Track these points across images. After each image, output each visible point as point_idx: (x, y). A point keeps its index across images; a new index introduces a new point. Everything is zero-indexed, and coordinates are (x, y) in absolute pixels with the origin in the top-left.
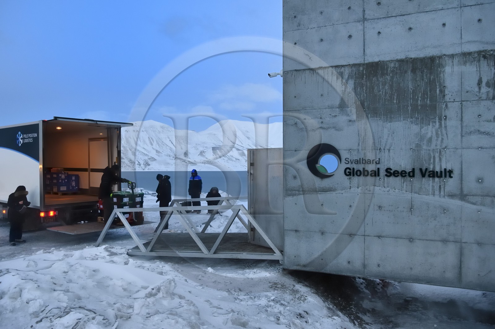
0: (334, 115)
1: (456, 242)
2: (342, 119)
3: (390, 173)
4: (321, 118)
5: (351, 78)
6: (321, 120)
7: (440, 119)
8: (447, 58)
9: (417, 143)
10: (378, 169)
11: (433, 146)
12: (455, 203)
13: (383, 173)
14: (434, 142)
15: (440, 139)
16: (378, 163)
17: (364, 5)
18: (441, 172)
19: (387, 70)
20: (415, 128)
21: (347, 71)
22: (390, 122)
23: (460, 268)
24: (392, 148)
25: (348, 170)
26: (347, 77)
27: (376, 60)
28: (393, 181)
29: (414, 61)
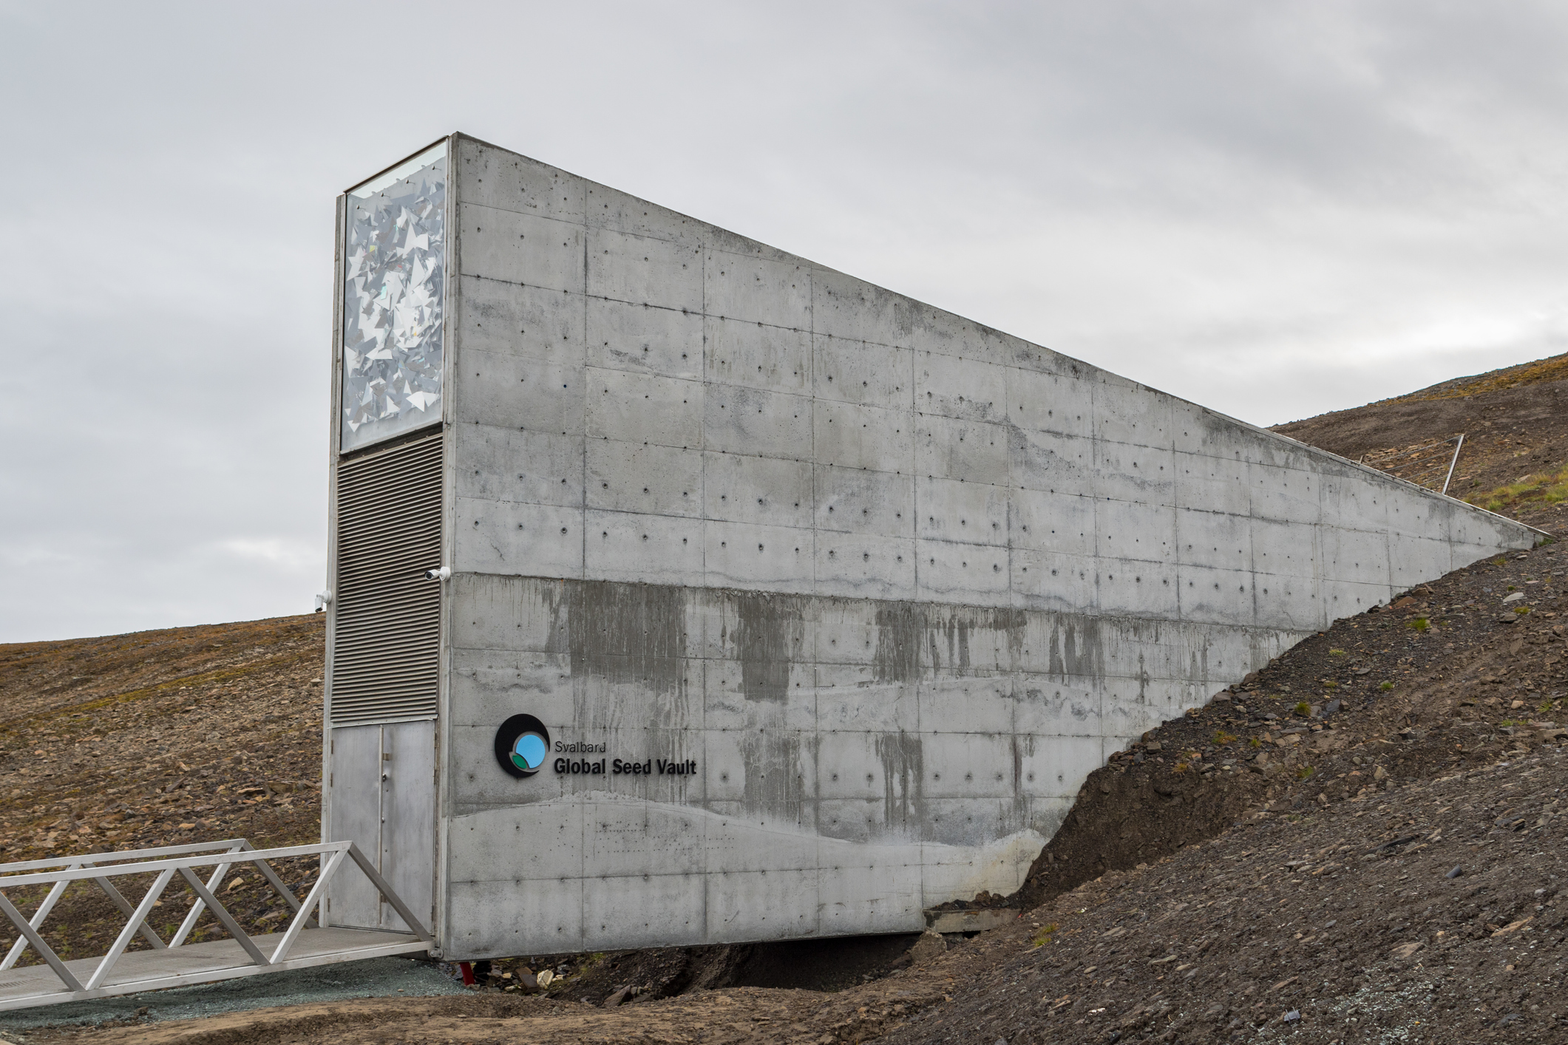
0: (537, 663)
1: (699, 873)
2: (550, 673)
3: (621, 768)
4: (517, 668)
5: (565, 603)
6: (517, 672)
7: (680, 684)
8: (688, 592)
9: (652, 718)
10: (604, 760)
11: (672, 726)
12: (697, 813)
13: (609, 767)
14: (673, 720)
15: (680, 714)
16: (603, 750)
17: (584, 483)
18: (683, 765)
19: (615, 598)
20: (650, 694)
21: (558, 589)
22: (618, 683)
23: (705, 914)
24: (621, 726)
25: (559, 764)
26: (558, 599)
27: (601, 578)
28: (625, 781)
29: (650, 588)
